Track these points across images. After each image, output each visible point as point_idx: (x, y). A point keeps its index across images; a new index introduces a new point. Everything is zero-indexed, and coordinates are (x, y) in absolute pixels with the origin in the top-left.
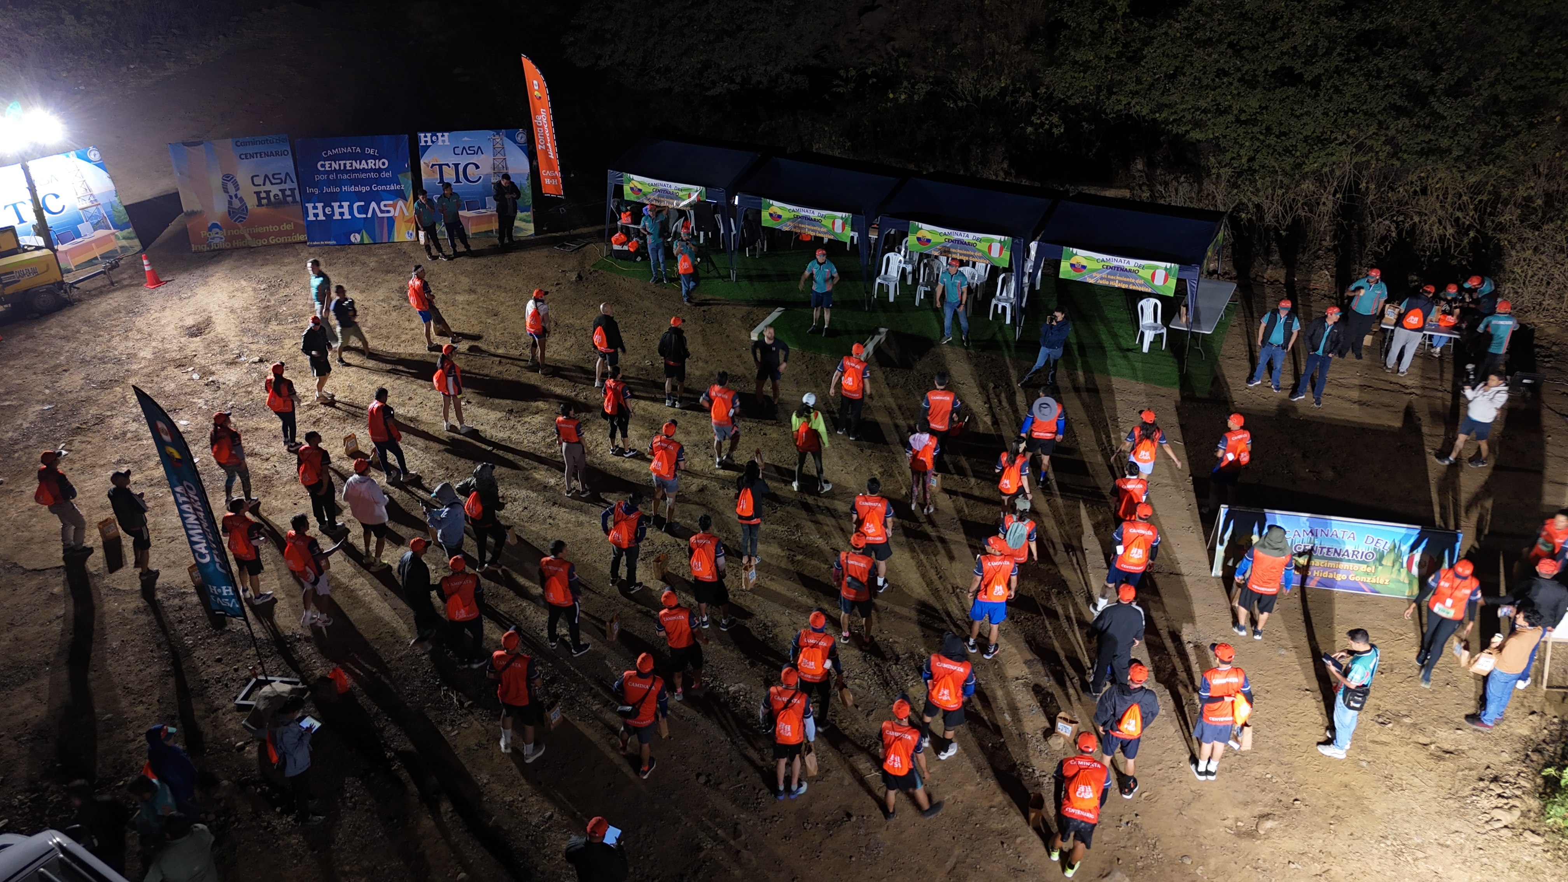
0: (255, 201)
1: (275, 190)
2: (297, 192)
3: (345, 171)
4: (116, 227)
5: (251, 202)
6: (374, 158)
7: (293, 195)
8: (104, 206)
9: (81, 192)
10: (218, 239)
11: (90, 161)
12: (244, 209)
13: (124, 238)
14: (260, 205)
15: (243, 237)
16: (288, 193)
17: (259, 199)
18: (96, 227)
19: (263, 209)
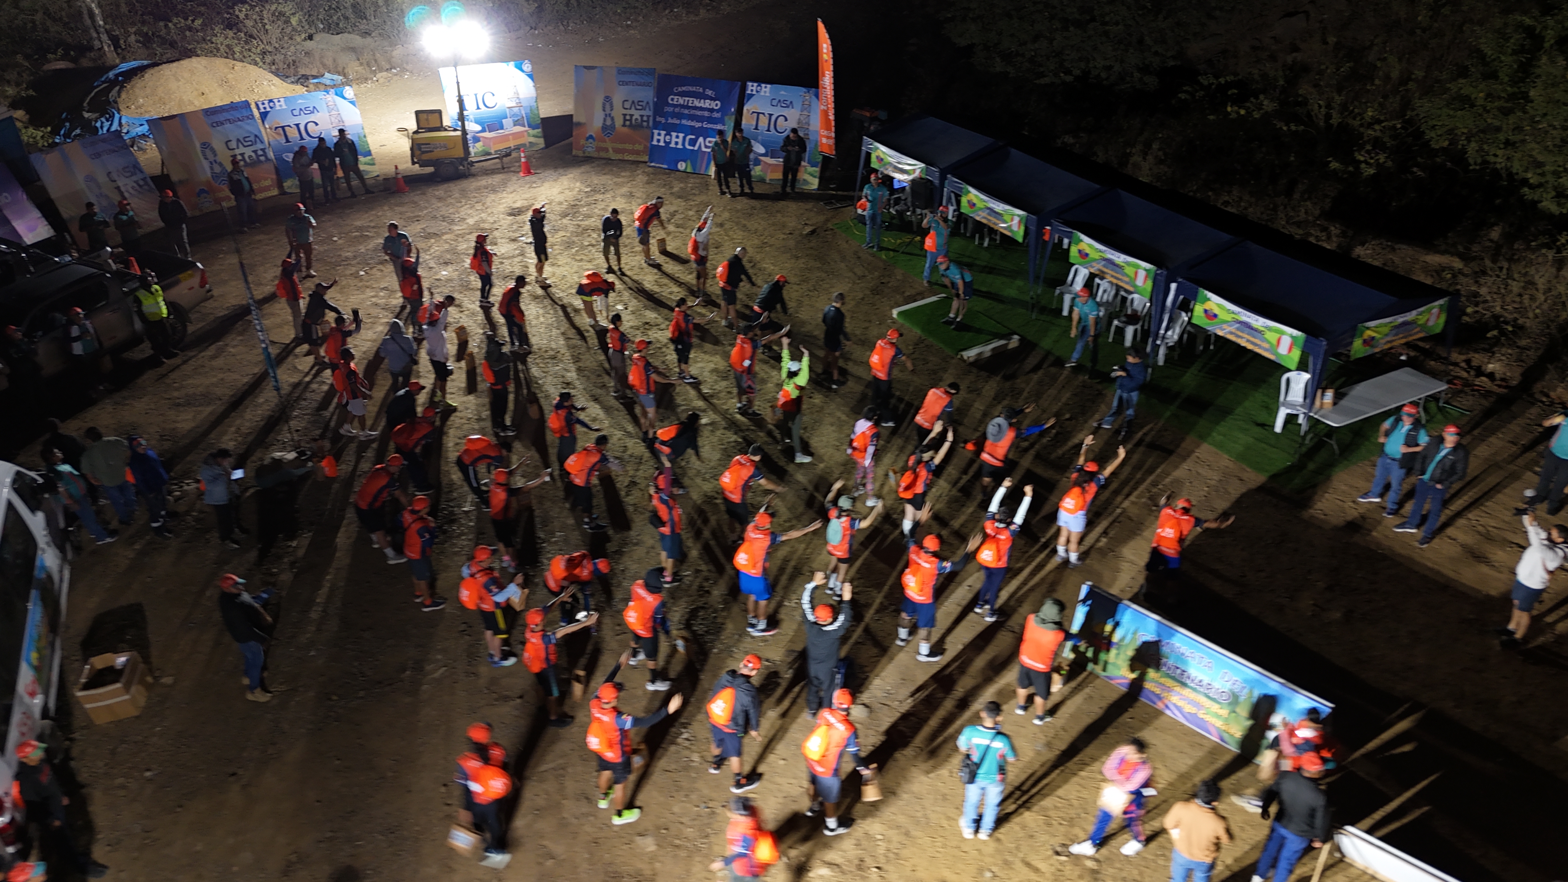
0: (621, 122)
1: (637, 115)
2: (651, 119)
3: (688, 107)
4: (530, 126)
5: (619, 122)
6: (711, 99)
7: (648, 121)
8: (525, 108)
9: (511, 95)
10: (591, 149)
11: (523, 71)
12: (613, 126)
13: (534, 136)
14: (624, 125)
15: (607, 150)
16: (645, 118)
17: (625, 120)
18: (516, 123)
19: (625, 130)
